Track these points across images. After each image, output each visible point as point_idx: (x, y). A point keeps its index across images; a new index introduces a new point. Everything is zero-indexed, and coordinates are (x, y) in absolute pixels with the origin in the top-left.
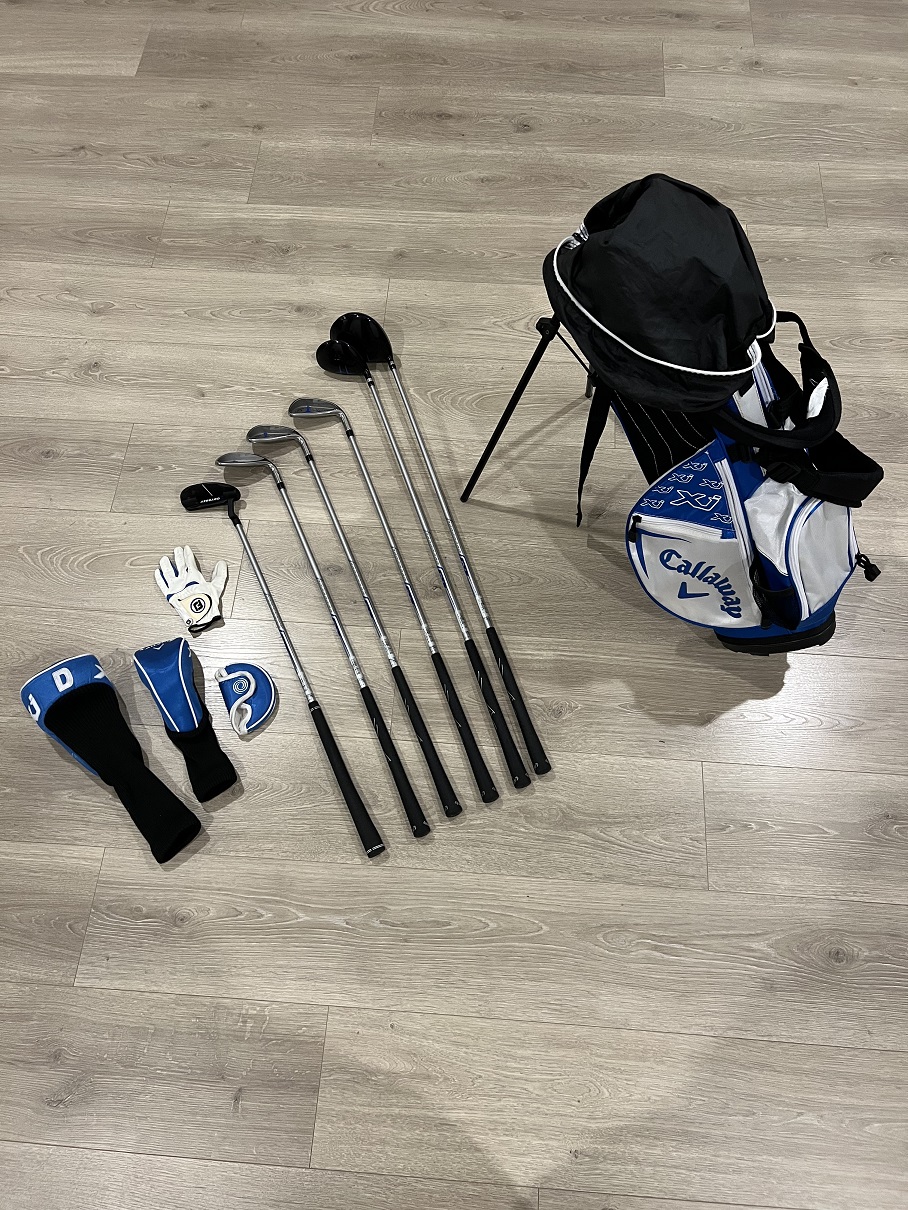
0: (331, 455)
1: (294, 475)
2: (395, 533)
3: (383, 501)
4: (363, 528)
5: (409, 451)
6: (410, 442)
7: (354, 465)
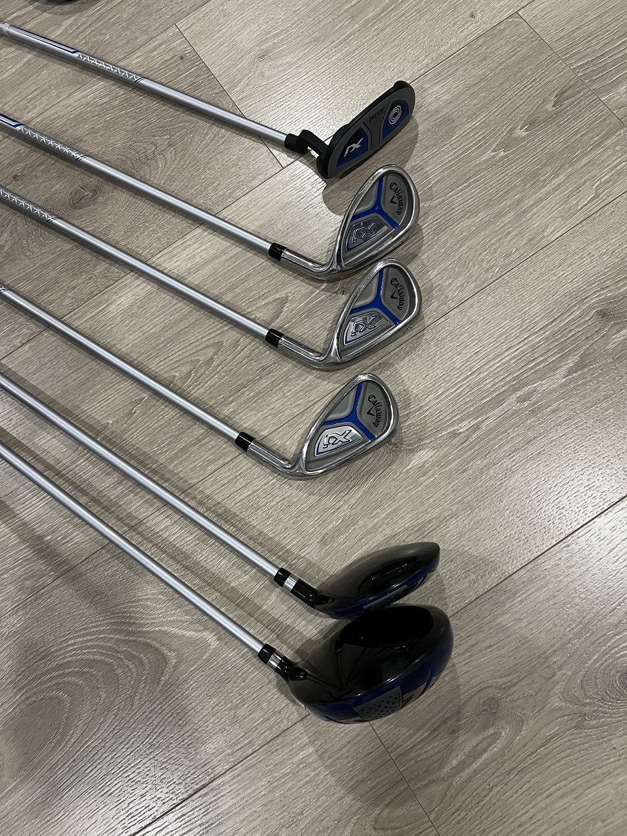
0: (253, 381)
1: (282, 294)
2: (34, 327)
3: (95, 365)
4: (92, 296)
5: (120, 497)
6: (129, 515)
7: (197, 393)
